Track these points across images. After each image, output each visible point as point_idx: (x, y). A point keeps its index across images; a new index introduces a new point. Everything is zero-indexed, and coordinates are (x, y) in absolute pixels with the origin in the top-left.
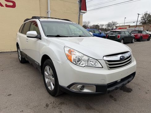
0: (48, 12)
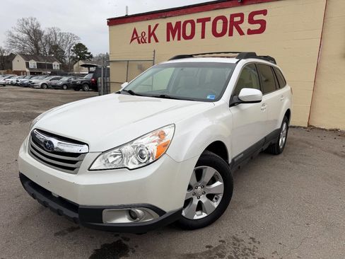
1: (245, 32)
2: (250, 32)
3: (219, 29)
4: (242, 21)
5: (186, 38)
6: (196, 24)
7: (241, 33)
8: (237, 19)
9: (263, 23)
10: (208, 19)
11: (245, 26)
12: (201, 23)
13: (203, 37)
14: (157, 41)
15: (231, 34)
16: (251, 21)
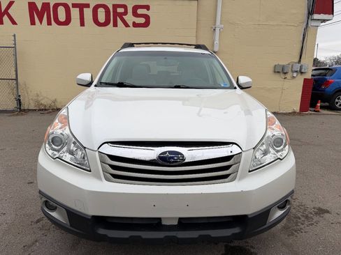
0: (214, 30)
1: (131, 24)
2: (135, 25)
3: (102, 18)
4: (126, 13)
5: (59, 23)
6: (72, 9)
7: (127, 25)
8: (120, 10)
9: (147, 17)
10: (87, 6)
11: (130, 18)
12: (78, 9)
13: (82, 24)
14: (14, 23)
15: (115, 25)
16: (135, 14)
